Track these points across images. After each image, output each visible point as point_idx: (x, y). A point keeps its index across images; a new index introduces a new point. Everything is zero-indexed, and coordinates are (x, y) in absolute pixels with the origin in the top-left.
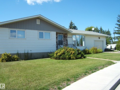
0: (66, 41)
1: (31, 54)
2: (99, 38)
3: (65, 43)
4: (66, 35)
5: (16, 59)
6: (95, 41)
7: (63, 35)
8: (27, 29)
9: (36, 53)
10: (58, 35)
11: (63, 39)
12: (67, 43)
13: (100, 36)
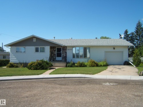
0: (65, 53)
2: (114, 48)
3: (64, 55)
4: (65, 48)
5: (15, 67)
6: (106, 52)
7: (62, 48)
8: (27, 46)
10: (56, 48)
11: (61, 51)
12: (66, 55)
13: (115, 46)
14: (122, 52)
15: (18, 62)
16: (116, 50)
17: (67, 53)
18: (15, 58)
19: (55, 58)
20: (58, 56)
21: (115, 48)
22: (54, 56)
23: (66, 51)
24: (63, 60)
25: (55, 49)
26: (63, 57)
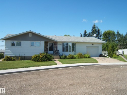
0: (56, 48)
1: (25, 57)
3: (55, 50)
4: (56, 43)
5: (12, 60)
7: (53, 43)
9: (29, 56)
10: (49, 43)
11: (53, 46)
12: (57, 49)
13: (93, 43)
14: (98, 47)
15: (14, 55)
16: (94, 45)
17: (58, 47)
18: (11, 52)
19: (48, 52)
20: (50, 50)
21: (93, 44)
22: (47, 50)
23: (57, 46)
24: (55, 53)
25: (47, 44)
26: (54, 50)
